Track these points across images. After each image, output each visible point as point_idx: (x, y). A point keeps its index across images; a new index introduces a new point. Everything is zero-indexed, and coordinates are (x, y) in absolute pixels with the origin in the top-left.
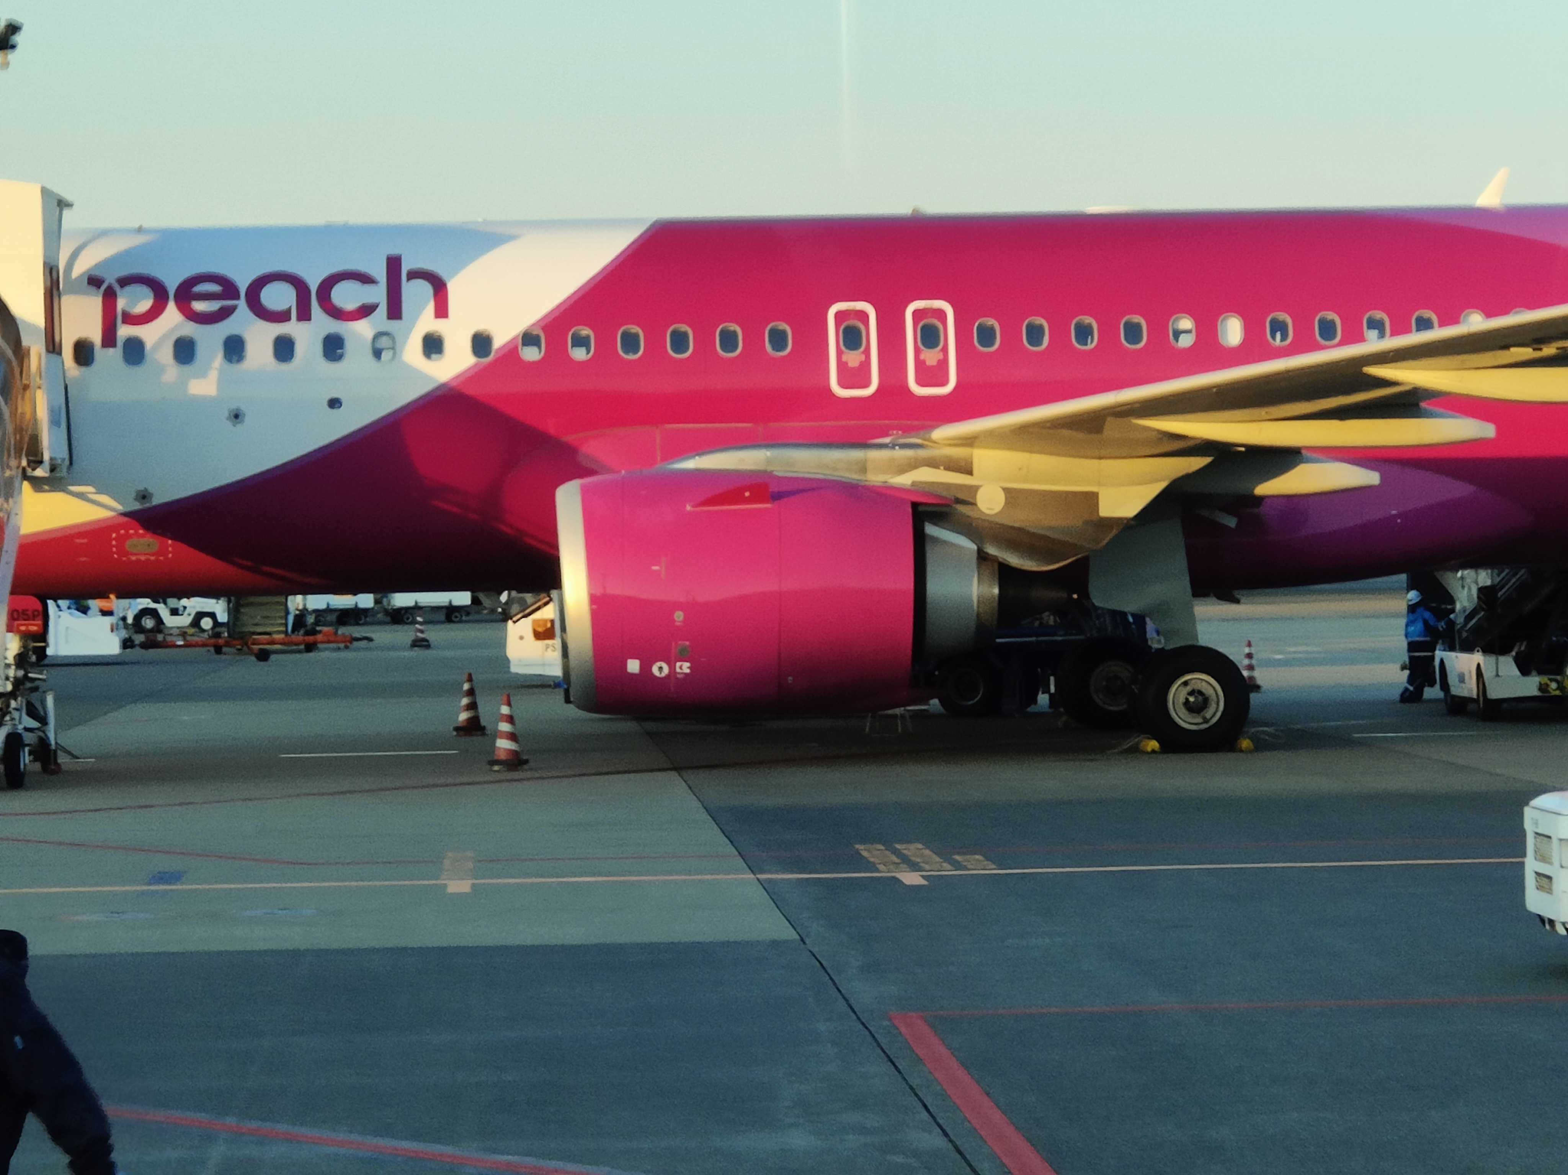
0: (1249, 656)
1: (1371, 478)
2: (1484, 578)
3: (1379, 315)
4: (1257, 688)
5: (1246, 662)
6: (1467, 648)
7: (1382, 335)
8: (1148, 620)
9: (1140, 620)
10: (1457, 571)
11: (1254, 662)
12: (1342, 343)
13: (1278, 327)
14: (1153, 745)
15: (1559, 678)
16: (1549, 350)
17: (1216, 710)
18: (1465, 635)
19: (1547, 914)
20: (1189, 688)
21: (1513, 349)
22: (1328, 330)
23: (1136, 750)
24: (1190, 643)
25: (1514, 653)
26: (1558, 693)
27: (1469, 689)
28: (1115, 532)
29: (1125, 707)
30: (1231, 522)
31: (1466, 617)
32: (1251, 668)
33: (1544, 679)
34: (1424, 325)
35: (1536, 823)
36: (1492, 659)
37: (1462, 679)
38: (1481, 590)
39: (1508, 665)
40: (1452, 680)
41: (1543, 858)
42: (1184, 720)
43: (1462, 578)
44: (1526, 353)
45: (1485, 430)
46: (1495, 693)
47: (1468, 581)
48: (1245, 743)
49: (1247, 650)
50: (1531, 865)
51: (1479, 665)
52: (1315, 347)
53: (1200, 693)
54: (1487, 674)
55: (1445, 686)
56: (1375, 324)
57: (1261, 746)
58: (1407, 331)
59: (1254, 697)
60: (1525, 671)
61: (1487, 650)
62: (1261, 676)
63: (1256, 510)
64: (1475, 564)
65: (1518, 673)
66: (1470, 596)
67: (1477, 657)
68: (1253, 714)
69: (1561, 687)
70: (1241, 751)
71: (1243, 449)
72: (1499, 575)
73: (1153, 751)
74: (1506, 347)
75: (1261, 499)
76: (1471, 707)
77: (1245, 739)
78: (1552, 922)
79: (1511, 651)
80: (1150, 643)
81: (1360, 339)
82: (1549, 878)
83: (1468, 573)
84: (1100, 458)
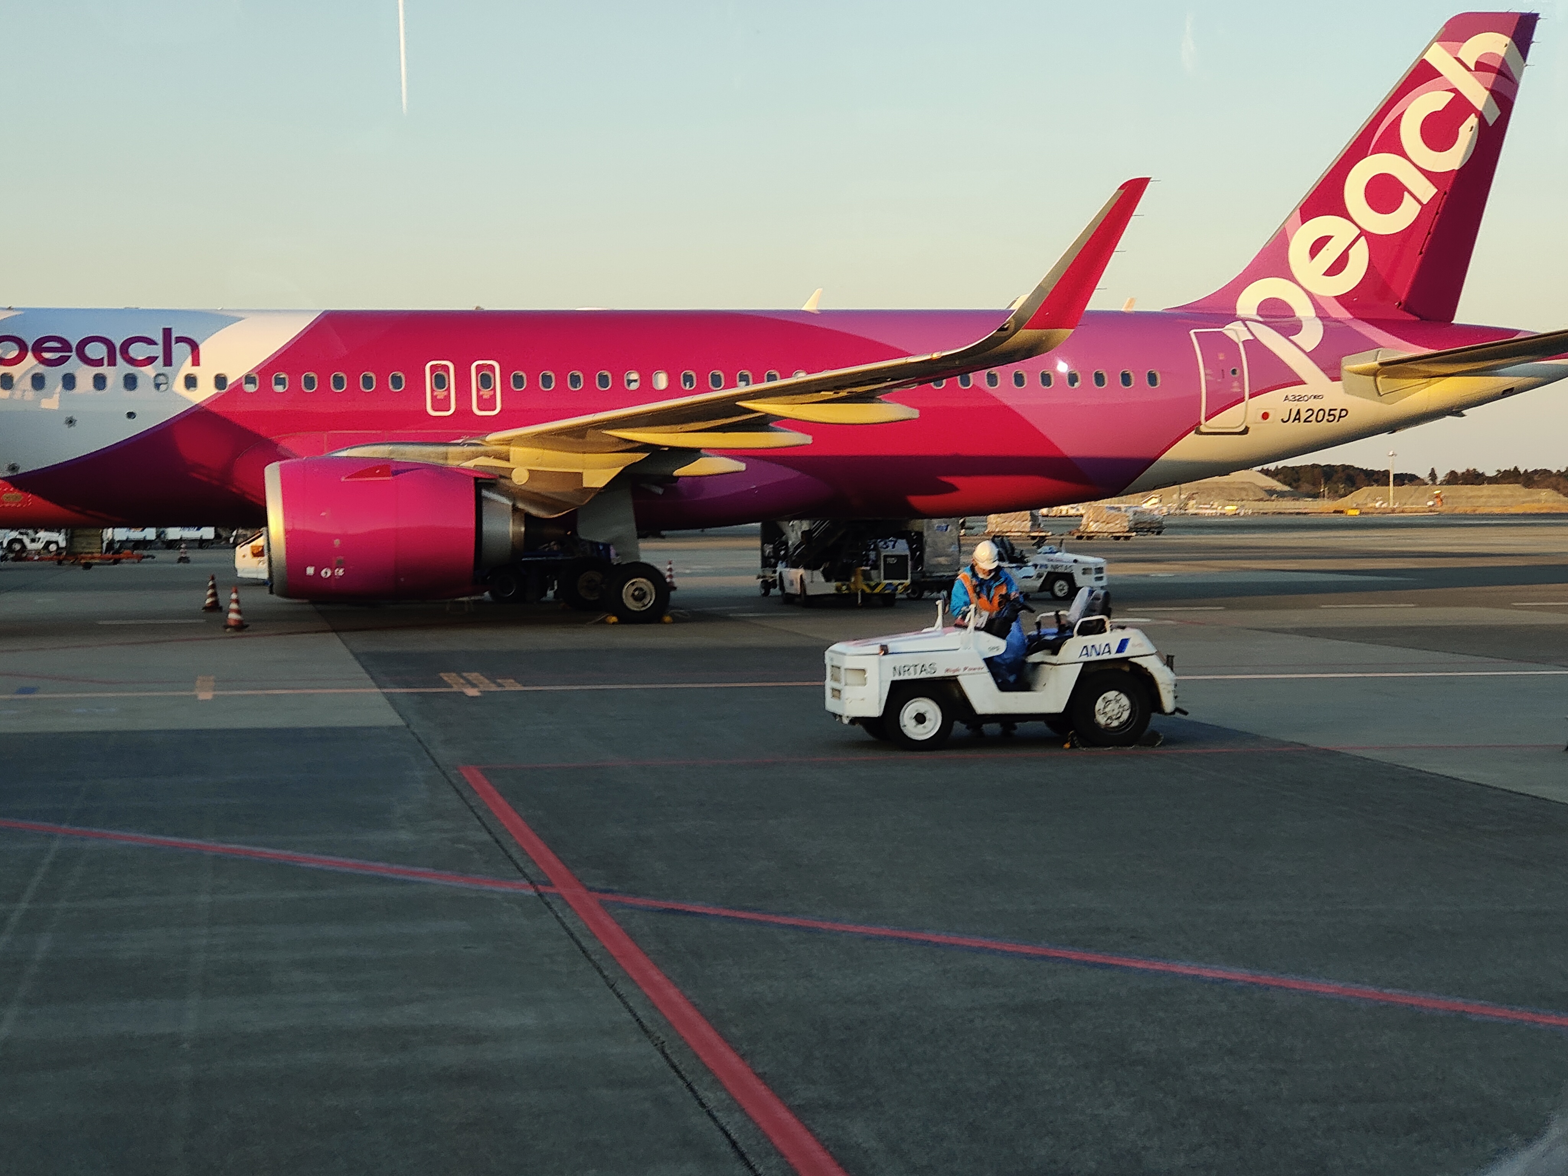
0: (670, 570)
1: (742, 466)
2: (805, 526)
3: (746, 372)
4: (675, 588)
5: (668, 573)
6: (795, 566)
7: (748, 384)
8: (611, 548)
9: (607, 546)
10: (790, 522)
11: (673, 573)
12: (724, 388)
13: (688, 378)
14: (614, 619)
15: (847, 583)
16: (843, 394)
17: (650, 601)
18: (794, 558)
19: (838, 711)
20: (634, 587)
21: (822, 393)
22: (716, 382)
23: (604, 622)
24: (638, 560)
25: (821, 569)
26: (846, 592)
27: (796, 589)
28: (593, 495)
29: (596, 598)
30: (660, 491)
31: (794, 548)
32: (671, 576)
33: (839, 584)
34: (772, 378)
35: (832, 659)
36: (809, 572)
37: (792, 583)
38: (803, 533)
39: (819, 575)
40: (786, 584)
41: (836, 679)
42: (632, 605)
43: (792, 525)
44: (830, 395)
45: (808, 439)
46: (810, 592)
47: (796, 528)
48: (667, 619)
49: (668, 567)
50: (829, 684)
51: (801, 576)
52: (710, 390)
53: (641, 589)
54: (807, 581)
55: (782, 588)
56: (744, 378)
57: (676, 620)
58: (763, 381)
59: (672, 593)
60: (828, 580)
61: (806, 568)
62: (677, 582)
63: (674, 484)
64: (800, 518)
65: (823, 580)
66: (797, 537)
67: (801, 571)
68: (671, 603)
69: (848, 588)
70: (665, 623)
71: (666, 449)
72: (814, 524)
73: (614, 623)
74: (820, 391)
75: (678, 477)
76: (797, 600)
77: (667, 616)
78: (840, 716)
79: (820, 568)
80: (612, 561)
81: (735, 386)
82: (839, 691)
83: (796, 522)
84: (584, 453)
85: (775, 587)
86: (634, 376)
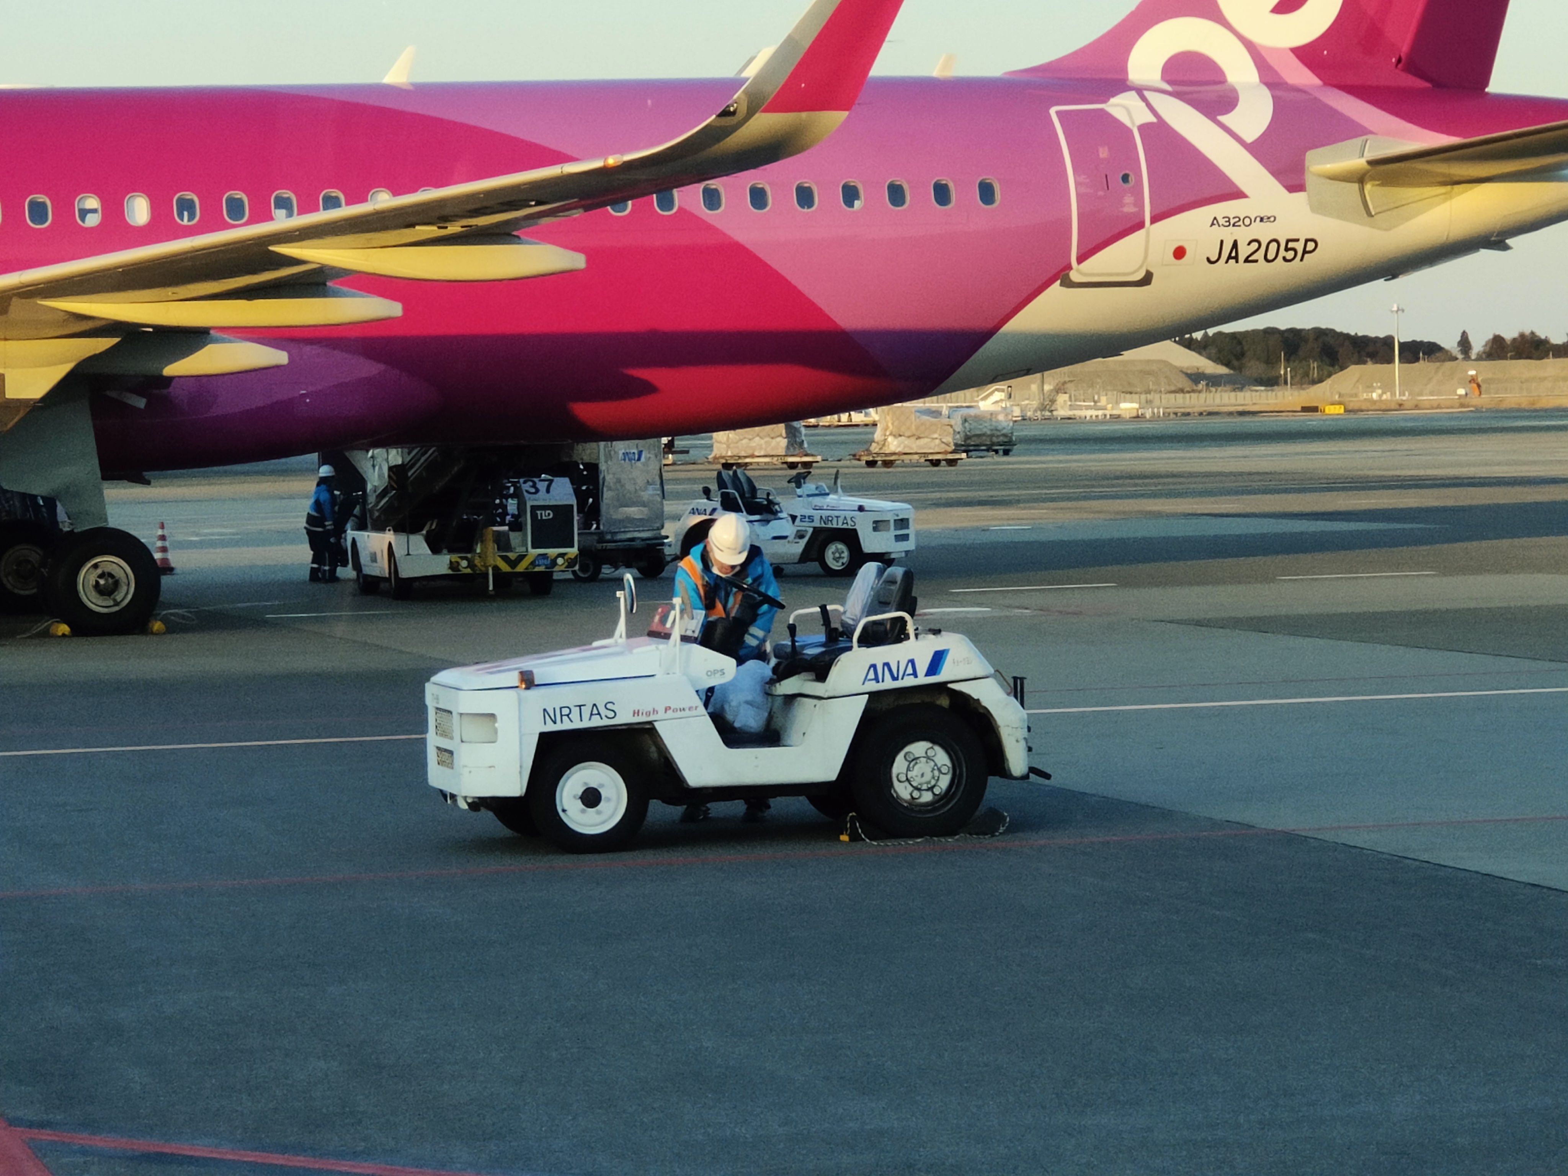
0: (163, 538)
1: (280, 357)
2: (395, 456)
3: (287, 194)
4: (169, 570)
5: (159, 544)
6: (379, 527)
7: (290, 215)
8: (58, 504)
9: (50, 502)
10: (368, 451)
11: (167, 544)
12: (250, 222)
13: (186, 206)
14: (64, 629)
15: (469, 556)
16: (454, 228)
17: (126, 593)
18: (377, 514)
19: (448, 789)
20: (99, 571)
21: (417, 228)
22: (236, 208)
23: (46, 635)
24: (103, 525)
25: (424, 532)
26: (469, 571)
27: (381, 568)
28: (22, 414)
29: (35, 590)
30: (141, 403)
31: (377, 497)
32: (164, 550)
33: (455, 557)
34: (332, 203)
35: (437, 699)
36: (403, 537)
37: (374, 558)
38: (391, 469)
39: (419, 544)
40: (364, 559)
41: (444, 733)
42: (95, 603)
43: (372, 457)
44: (431, 231)
45: (393, 309)
46: (406, 572)
47: (379, 460)
48: (157, 626)
49: (160, 532)
50: (433, 740)
51: (390, 544)
52: (227, 226)
53: (111, 575)
54: (399, 553)
55: (357, 566)
56: (283, 203)
57: (173, 628)
58: (316, 209)
59: (165, 580)
60: (435, 549)
61: (396, 530)
62: (175, 558)
63: (165, 391)
64: (385, 443)
65: (429, 552)
66: (381, 476)
67: (389, 536)
68: (164, 596)
69: (471, 565)
70: (152, 633)
71: (151, 330)
72: (409, 453)
73: (64, 635)
74: (412, 225)
75: (170, 379)
76: (383, 585)
77: (156, 620)
78: (453, 796)
79: (422, 530)
80: (61, 526)
81: (270, 218)
82: (451, 753)
83: (378, 452)
84: (6, 339)
85: (345, 564)
86: (92, 202)
